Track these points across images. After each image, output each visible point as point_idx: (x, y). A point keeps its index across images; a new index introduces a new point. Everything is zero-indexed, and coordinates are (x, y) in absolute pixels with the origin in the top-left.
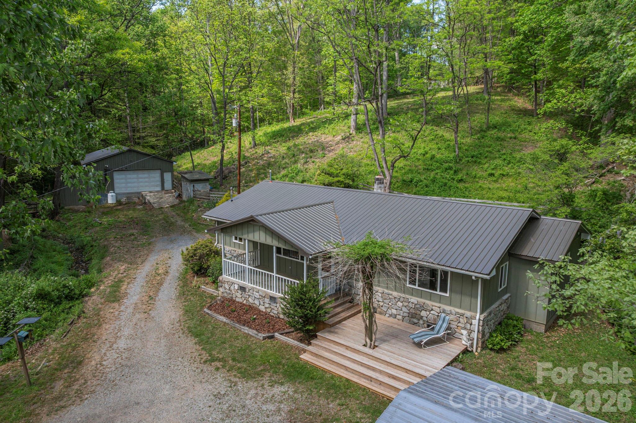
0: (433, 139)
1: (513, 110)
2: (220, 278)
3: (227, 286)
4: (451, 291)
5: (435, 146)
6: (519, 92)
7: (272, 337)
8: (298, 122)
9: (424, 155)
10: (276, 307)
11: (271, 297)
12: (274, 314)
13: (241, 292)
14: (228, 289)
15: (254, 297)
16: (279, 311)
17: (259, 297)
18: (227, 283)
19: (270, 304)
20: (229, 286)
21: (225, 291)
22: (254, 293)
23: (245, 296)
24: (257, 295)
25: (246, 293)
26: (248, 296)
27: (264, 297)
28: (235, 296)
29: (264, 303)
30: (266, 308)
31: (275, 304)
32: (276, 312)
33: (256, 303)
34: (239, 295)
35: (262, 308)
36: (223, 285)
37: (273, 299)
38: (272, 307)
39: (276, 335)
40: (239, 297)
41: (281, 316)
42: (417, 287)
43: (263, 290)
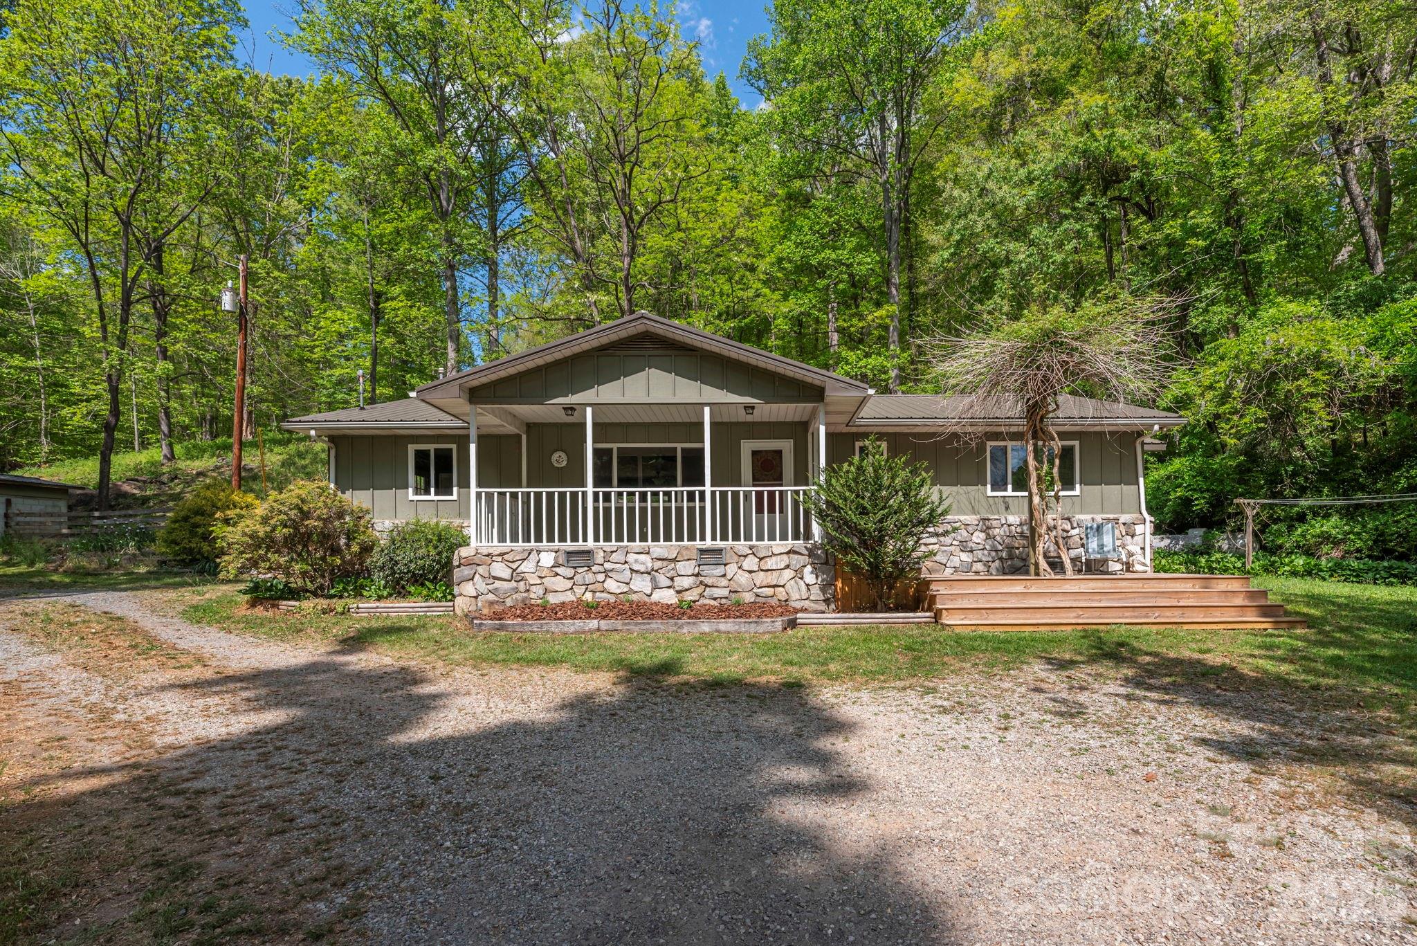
2: (465, 551)
3: (499, 570)
4: (1082, 483)
7: (794, 623)
10: (724, 575)
11: (702, 551)
12: (715, 599)
13: (573, 571)
14: (508, 577)
15: (628, 572)
16: (734, 586)
17: (650, 565)
18: (500, 559)
19: (697, 575)
20: (514, 566)
21: (490, 587)
22: (631, 557)
23: (589, 578)
24: (645, 562)
25: (595, 568)
26: (601, 577)
27: (675, 560)
28: (541, 592)
29: (672, 579)
30: (678, 592)
31: (720, 570)
32: (725, 592)
33: (636, 589)
34: (560, 583)
35: (667, 597)
36: (481, 570)
37: (711, 556)
38: (708, 581)
39: (802, 617)
40: (560, 590)
41: (746, 597)
42: (1009, 492)
43: (663, 548)
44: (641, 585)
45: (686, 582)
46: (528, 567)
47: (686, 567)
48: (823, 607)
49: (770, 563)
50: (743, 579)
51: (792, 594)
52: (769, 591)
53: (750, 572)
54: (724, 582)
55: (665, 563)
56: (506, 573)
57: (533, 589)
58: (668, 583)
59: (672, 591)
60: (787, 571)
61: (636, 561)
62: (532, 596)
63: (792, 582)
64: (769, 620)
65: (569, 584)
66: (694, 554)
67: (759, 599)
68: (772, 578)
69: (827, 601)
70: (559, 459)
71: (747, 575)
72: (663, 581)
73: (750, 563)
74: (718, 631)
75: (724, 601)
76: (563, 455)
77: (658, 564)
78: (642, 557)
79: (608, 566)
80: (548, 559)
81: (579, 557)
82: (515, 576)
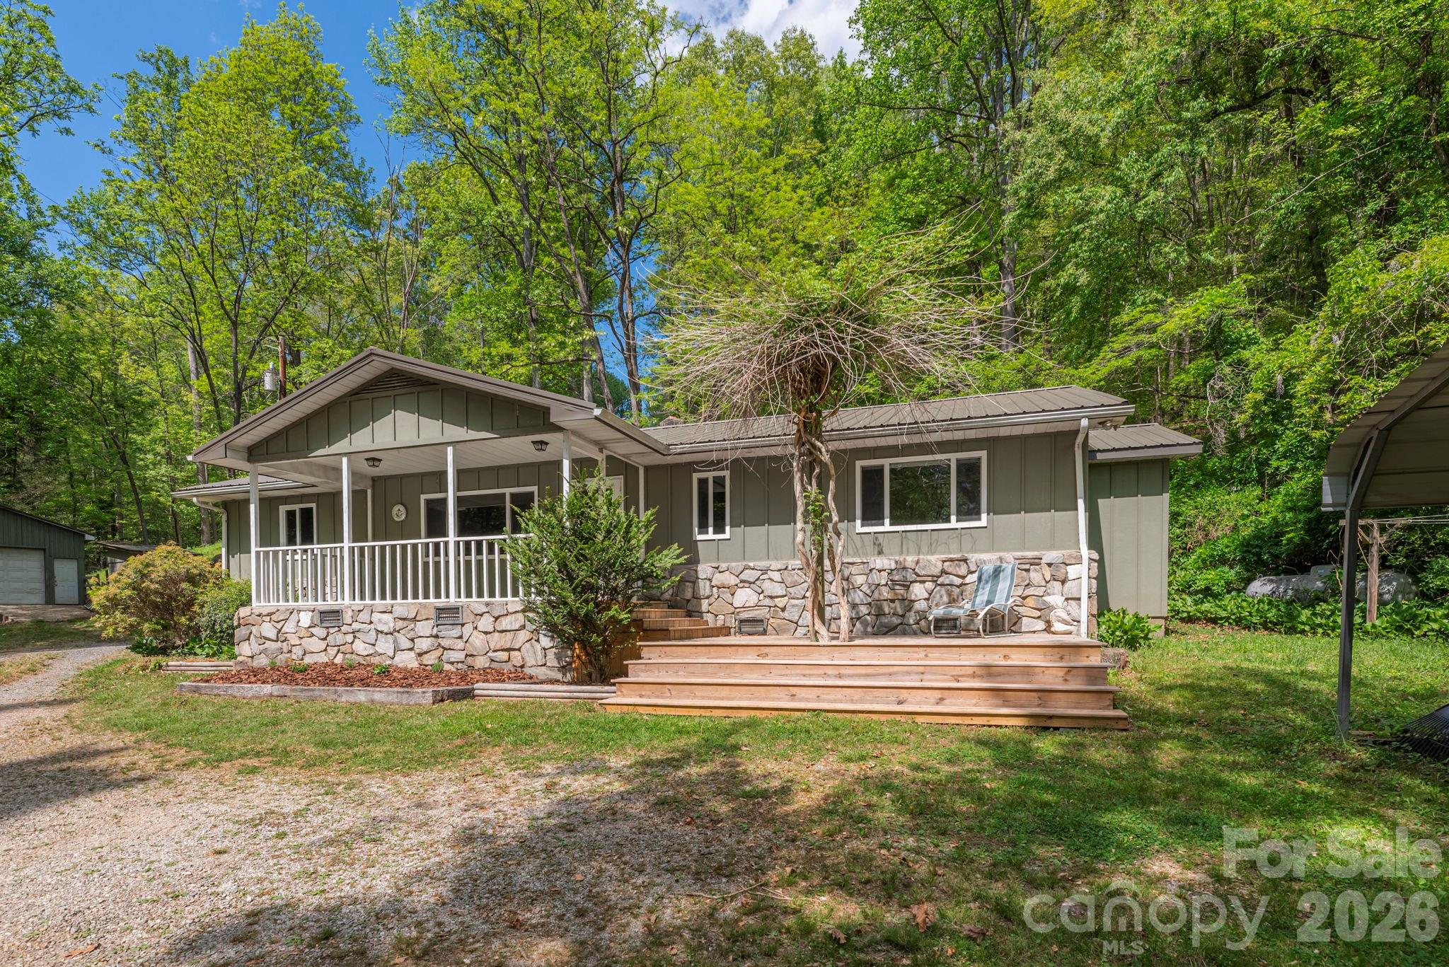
2: (243, 611)
3: (268, 630)
4: (991, 508)
7: (468, 694)
10: (461, 637)
11: (440, 610)
12: (452, 663)
13: (325, 631)
14: (274, 638)
15: (373, 633)
16: (470, 650)
17: (392, 625)
18: (268, 619)
19: (437, 637)
20: (279, 626)
21: (262, 647)
22: (376, 617)
23: (340, 638)
24: (386, 623)
25: (344, 629)
26: (349, 638)
27: (414, 620)
28: (301, 653)
29: (412, 640)
30: (420, 655)
31: (456, 632)
32: (461, 656)
33: (380, 651)
34: (315, 644)
35: (407, 660)
36: (254, 629)
37: (447, 615)
38: (445, 643)
39: (481, 687)
40: (316, 651)
41: (481, 662)
42: (887, 526)
43: (405, 606)
44: (385, 646)
45: (424, 644)
46: (289, 627)
47: (425, 628)
48: (559, 676)
49: (505, 623)
50: (478, 641)
51: (527, 659)
52: (503, 656)
53: (486, 633)
54: (460, 644)
55: (405, 623)
56: (272, 634)
57: (294, 649)
58: (409, 645)
59: (412, 654)
60: (522, 632)
61: (380, 621)
62: (294, 657)
63: (528, 645)
64: (420, 690)
65: (323, 645)
66: (433, 614)
67: (494, 665)
68: (505, 640)
69: (563, 669)
70: (399, 513)
71: (482, 636)
72: (406, 644)
73: (486, 623)
74: (373, 701)
75: (460, 666)
76: (402, 508)
77: (400, 624)
78: (385, 616)
79: (356, 626)
80: (306, 619)
81: (330, 617)
82: (280, 637)
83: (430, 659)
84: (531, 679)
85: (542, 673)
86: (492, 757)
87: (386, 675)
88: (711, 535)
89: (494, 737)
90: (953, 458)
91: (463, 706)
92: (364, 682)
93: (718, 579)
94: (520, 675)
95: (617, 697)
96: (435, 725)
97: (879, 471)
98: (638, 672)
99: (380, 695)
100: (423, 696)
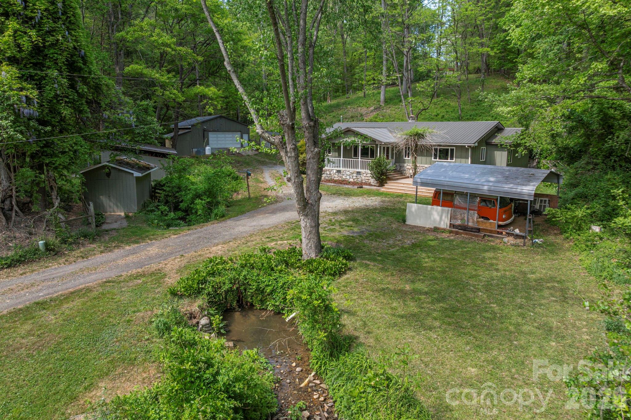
0: (442, 107)
1: (502, 88)
2: (324, 169)
3: (328, 173)
4: (456, 158)
5: (444, 111)
6: (509, 76)
7: (362, 187)
8: (334, 102)
9: (436, 116)
12: (359, 181)
13: (338, 174)
15: (346, 175)
17: (350, 173)
18: (328, 170)
20: (330, 172)
21: (327, 175)
22: (347, 171)
23: (341, 175)
24: (348, 173)
25: (342, 173)
27: (353, 173)
28: (334, 177)
29: (353, 176)
31: (360, 176)
32: (361, 180)
34: (336, 176)
35: (351, 180)
36: (325, 172)
38: (358, 177)
39: (364, 186)
40: (336, 177)
41: (364, 181)
42: (438, 160)
43: (352, 170)
44: (348, 177)
45: (354, 178)
46: (332, 172)
47: (355, 175)
48: (376, 185)
49: (368, 175)
50: (363, 178)
51: (371, 182)
54: (360, 178)
57: (332, 176)
60: (370, 177)
62: (332, 178)
63: (371, 179)
66: (356, 172)
67: (366, 182)
68: (368, 178)
70: (348, 147)
72: (351, 177)
73: (365, 175)
75: (361, 182)
80: (335, 171)
81: (339, 172)
82: (330, 174)
83: (355, 180)
84: (372, 185)
85: (373, 184)
86: (365, 196)
87: (349, 183)
88: (407, 158)
89: (366, 194)
90: (450, 148)
91: (361, 189)
92: (347, 184)
93: (407, 167)
94: (370, 185)
95: (382, 189)
96: (358, 191)
97: (437, 149)
98: (386, 186)
99: (350, 186)
100: (356, 187)
